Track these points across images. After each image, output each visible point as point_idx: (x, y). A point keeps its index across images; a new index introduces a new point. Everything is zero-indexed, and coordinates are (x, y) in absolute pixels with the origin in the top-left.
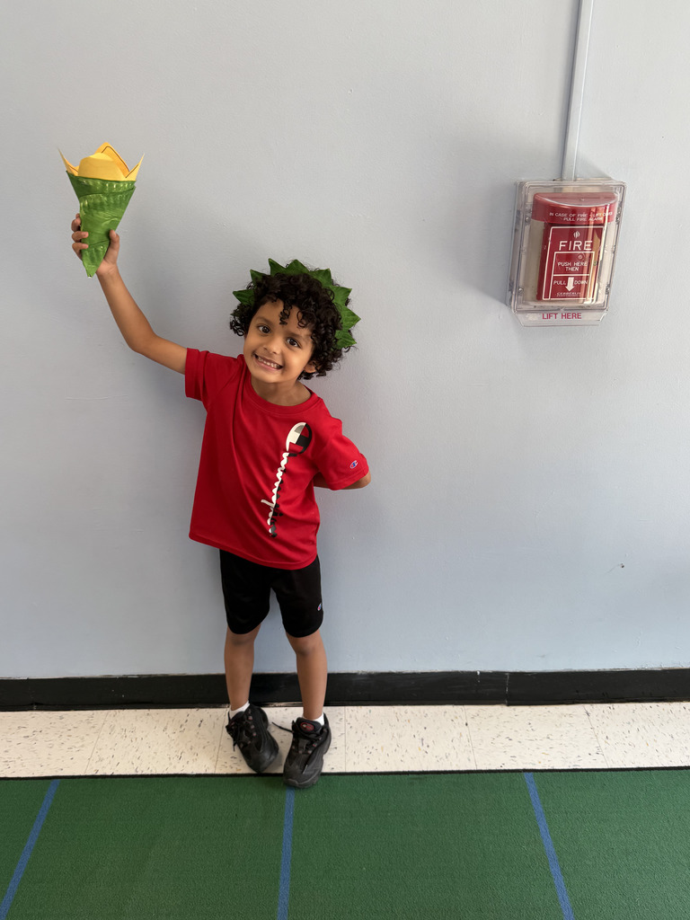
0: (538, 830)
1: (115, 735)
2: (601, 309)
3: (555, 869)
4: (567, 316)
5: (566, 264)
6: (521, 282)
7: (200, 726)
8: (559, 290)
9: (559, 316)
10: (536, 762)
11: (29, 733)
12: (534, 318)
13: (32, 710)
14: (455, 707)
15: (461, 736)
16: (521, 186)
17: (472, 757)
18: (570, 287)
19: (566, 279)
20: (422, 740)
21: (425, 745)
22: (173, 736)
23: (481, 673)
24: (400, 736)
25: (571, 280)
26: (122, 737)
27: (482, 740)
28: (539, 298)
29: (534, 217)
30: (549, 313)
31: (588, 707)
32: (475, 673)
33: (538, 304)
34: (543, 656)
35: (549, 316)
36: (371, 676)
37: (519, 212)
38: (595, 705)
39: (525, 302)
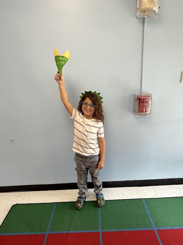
0: (146, 210)
1: (65, 194)
2: (150, 114)
3: (150, 217)
4: (144, 115)
5: (143, 107)
6: (136, 110)
8: (142, 111)
9: (143, 115)
10: (144, 197)
11: (50, 195)
12: (138, 116)
13: (49, 190)
14: (128, 187)
15: (130, 193)
16: (135, 95)
17: (132, 196)
18: (144, 111)
19: (143, 109)
20: (123, 194)
23: (132, 180)
24: (118, 193)
25: (144, 110)
27: (134, 193)
28: (139, 113)
29: (137, 100)
30: (141, 115)
31: (153, 186)
33: (139, 114)
34: (144, 177)
35: (141, 116)
36: (112, 182)
37: (135, 99)
38: (154, 186)
39: (137, 113)
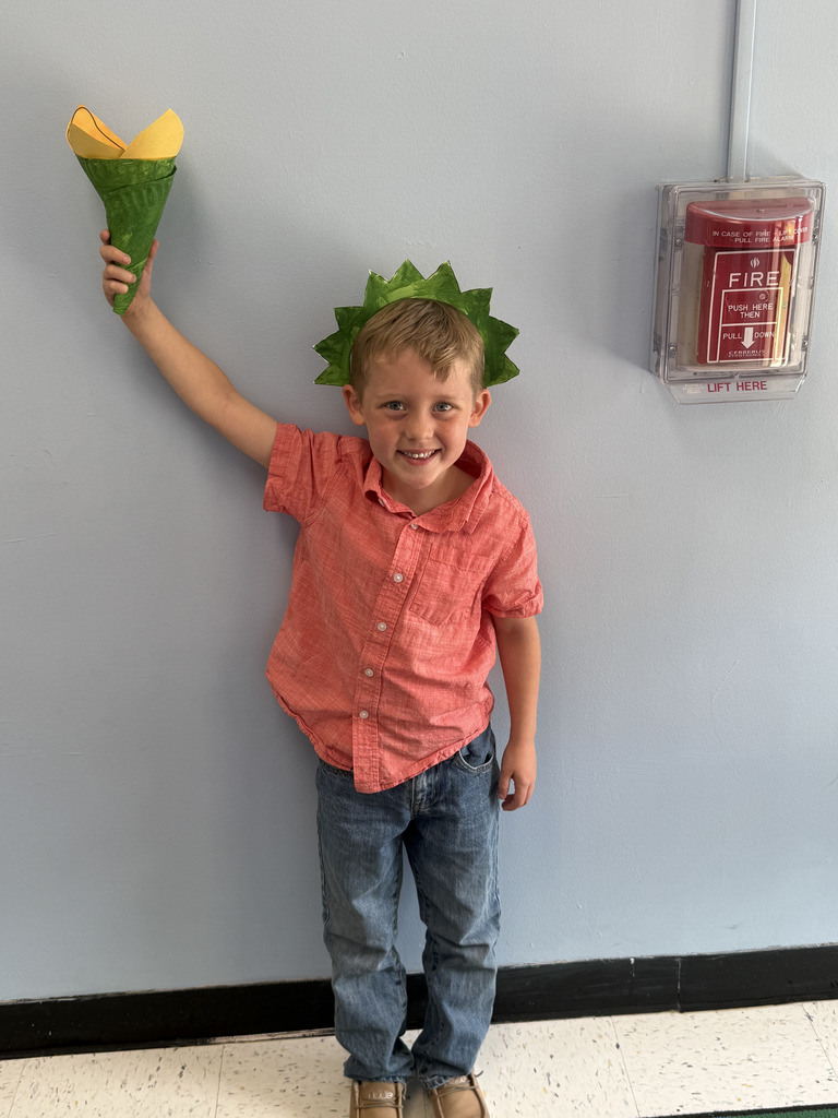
1: (39, 1099)
2: (796, 373)
4: (745, 387)
5: (742, 308)
6: (673, 338)
7: (181, 1075)
8: (732, 348)
9: (733, 386)
10: (734, 1100)
12: (695, 391)
14: (597, 1019)
15: (610, 1065)
16: (666, 191)
17: (629, 1098)
18: (748, 341)
19: (741, 331)
20: (548, 1075)
21: (554, 1084)
22: (139, 1096)
23: (636, 960)
24: (512, 1072)
25: (749, 332)
26: (52, 1102)
27: (644, 1070)
28: (701, 360)
29: (689, 237)
30: (718, 383)
31: (808, 1006)
32: (628, 961)
33: (700, 370)
34: (734, 927)
35: (718, 388)
37: (664, 231)
38: (819, 1003)
39: (679, 366)
